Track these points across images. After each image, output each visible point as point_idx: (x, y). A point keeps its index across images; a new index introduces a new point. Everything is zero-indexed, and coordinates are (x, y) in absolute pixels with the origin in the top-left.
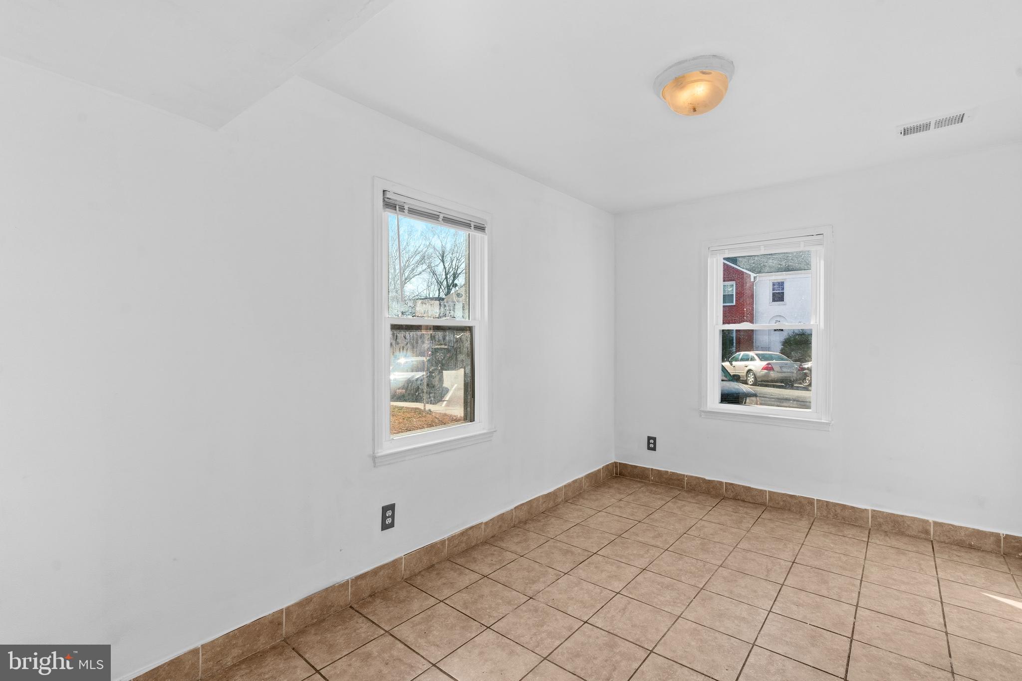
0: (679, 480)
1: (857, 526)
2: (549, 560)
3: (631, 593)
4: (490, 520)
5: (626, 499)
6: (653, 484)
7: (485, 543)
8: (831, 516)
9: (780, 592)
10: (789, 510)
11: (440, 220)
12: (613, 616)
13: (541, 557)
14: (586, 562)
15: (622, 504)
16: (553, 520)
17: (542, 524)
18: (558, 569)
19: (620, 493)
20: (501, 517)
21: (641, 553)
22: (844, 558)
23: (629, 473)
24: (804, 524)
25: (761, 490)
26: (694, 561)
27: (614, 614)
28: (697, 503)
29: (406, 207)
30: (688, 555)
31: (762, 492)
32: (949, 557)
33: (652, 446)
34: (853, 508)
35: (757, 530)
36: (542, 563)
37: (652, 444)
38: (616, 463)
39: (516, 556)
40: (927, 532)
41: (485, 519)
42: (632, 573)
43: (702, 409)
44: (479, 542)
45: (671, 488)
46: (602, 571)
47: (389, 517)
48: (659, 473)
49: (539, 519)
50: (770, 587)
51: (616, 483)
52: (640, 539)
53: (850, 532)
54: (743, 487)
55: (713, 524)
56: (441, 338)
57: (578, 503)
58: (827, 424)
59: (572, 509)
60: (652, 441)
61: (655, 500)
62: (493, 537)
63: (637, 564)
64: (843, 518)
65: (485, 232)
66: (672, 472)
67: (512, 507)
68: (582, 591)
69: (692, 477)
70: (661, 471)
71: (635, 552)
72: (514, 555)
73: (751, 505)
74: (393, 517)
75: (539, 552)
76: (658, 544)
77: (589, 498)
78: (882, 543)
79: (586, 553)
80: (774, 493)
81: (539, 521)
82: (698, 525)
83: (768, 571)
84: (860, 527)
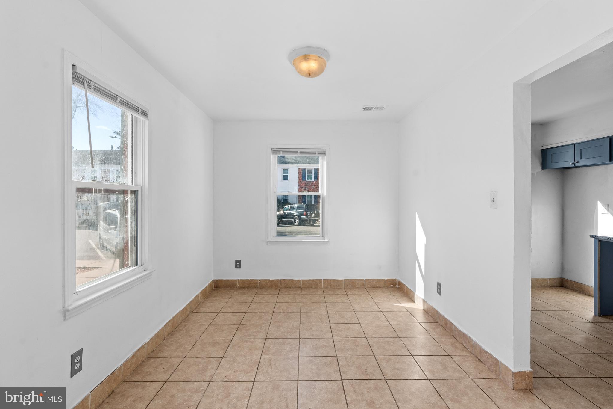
0: (255, 283)
1: (339, 288)
2: (206, 353)
3: (267, 354)
4: (151, 339)
5: (230, 301)
6: (240, 289)
7: (149, 358)
8: (329, 286)
9: (331, 327)
10: (311, 287)
11: (118, 102)
12: (267, 371)
13: (199, 353)
14: (231, 346)
15: (229, 305)
16: (191, 326)
17: (185, 331)
18: (216, 356)
19: (224, 299)
20: (157, 335)
21: (259, 330)
22: (344, 304)
23: (223, 285)
24: (320, 292)
25: (299, 280)
26: (287, 325)
27: (267, 369)
28: (269, 294)
29: (92, 84)
30: (282, 323)
31: (299, 281)
32: (373, 293)
33: (238, 266)
34: (338, 280)
35: (304, 301)
36: (202, 356)
37: (238, 264)
38: (214, 280)
39: (181, 359)
40: (363, 285)
41: (147, 340)
42: (261, 343)
43: (268, 240)
44: (144, 359)
45: (252, 289)
46: (244, 348)
47: (77, 363)
48: (243, 281)
49: (181, 328)
50: (326, 327)
51: (217, 293)
52: (253, 322)
53: (339, 291)
54: (290, 280)
55: (284, 303)
56: (115, 200)
57: (201, 311)
58: (327, 241)
59: (199, 316)
60: (238, 263)
61: (247, 297)
62: (152, 352)
63: (260, 337)
64: (334, 286)
65: (147, 118)
66: (251, 280)
67: (163, 325)
68: (240, 364)
69: (262, 280)
70: (244, 280)
71: (255, 330)
72: (178, 359)
73: (294, 289)
74: (80, 362)
75: (196, 350)
76: (264, 322)
77: (206, 306)
78: (351, 294)
79: (227, 341)
80: (304, 280)
81: (182, 330)
82: (277, 306)
83: (321, 319)
84: (340, 288)
